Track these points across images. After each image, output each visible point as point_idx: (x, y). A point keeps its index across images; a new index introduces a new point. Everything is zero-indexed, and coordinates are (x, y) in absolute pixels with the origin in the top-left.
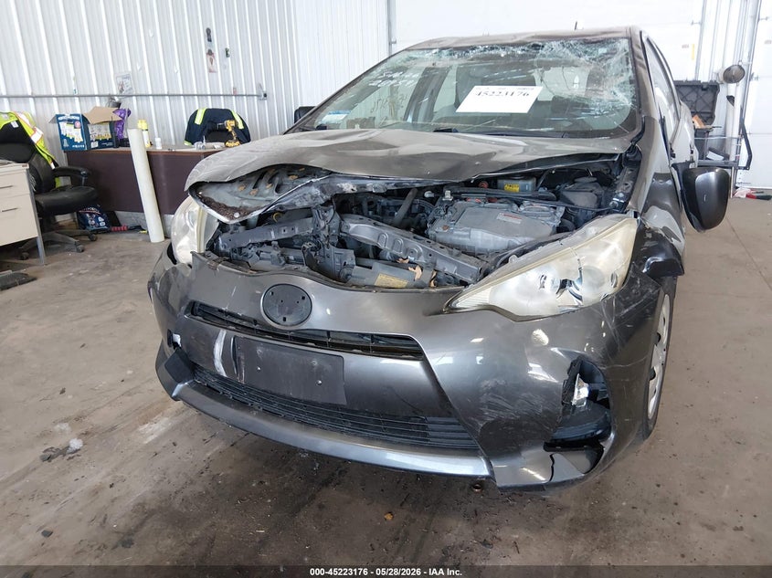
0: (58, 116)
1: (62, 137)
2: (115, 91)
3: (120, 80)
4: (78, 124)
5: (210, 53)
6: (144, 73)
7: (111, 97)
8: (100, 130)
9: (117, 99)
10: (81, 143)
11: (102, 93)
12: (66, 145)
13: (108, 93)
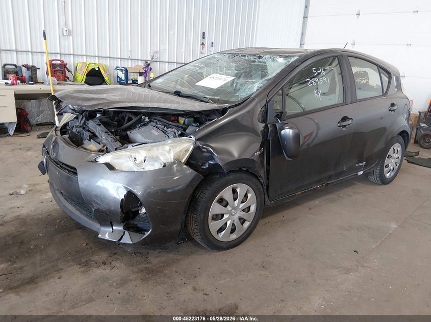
0: (117, 67)
1: (118, 77)
2: (149, 59)
3: (152, 54)
4: (124, 72)
5: (203, 44)
6: (166, 52)
7: (146, 62)
8: (134, 76)
9: (149, 62)
10: (124, 80)
11: (143, 59)
12: (118, 80)
13: (145, 59)
